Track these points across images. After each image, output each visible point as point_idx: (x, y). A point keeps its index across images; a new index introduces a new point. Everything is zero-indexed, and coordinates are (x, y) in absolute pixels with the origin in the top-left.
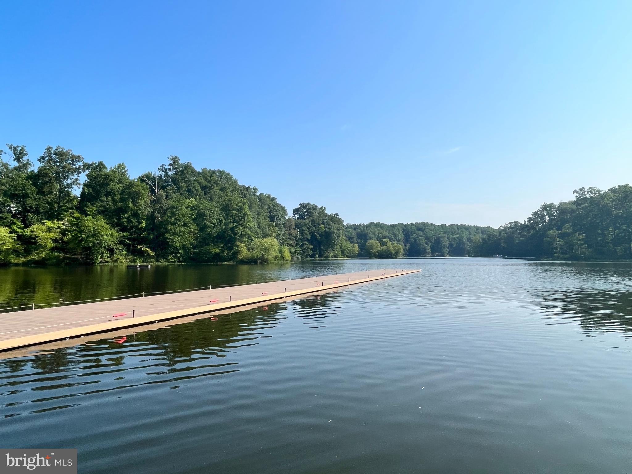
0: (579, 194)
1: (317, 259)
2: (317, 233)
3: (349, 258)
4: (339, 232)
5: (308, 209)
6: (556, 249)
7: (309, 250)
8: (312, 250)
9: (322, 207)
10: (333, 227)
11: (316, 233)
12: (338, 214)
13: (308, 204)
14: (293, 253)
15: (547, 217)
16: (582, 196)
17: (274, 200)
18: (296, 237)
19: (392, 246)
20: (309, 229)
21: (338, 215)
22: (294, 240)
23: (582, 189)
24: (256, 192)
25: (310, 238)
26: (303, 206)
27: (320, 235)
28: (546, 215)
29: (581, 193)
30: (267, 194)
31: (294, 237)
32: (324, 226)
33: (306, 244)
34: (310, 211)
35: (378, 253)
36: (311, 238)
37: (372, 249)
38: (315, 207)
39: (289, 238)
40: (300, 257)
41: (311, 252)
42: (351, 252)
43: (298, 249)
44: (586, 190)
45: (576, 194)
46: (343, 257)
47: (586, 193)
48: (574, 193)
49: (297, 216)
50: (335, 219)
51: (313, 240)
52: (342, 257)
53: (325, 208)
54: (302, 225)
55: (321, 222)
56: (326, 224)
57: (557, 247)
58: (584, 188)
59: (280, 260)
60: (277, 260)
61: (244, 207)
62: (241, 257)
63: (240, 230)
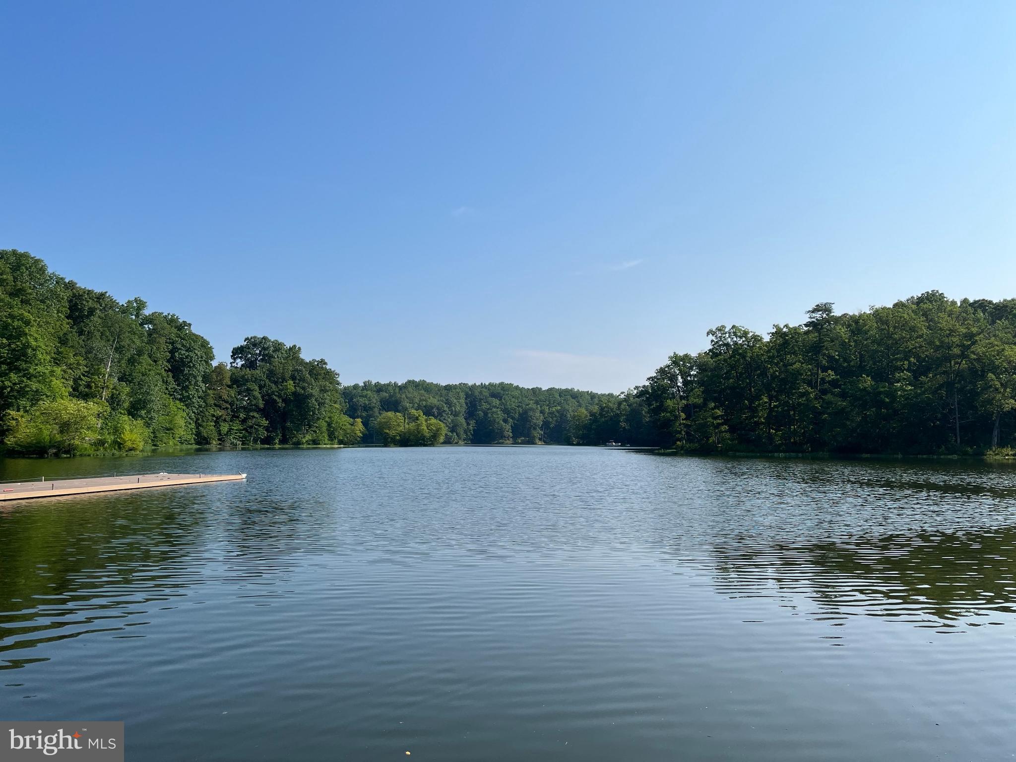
0: (716, 336)
1: (277, 446)
2: (279, 396)
3: (342, 446)
4: (324, 396)
5: (264, 349)
6: (680, 433)
7: (260, 429)
8: (267, 430)
9: (295, 346)
10: (312, 385)
11: (276, 396)
12: (326, 361)
13: (264, 338)
14: (225, 435)
15: (679, 377)
16: (721, 340)
17: (186, 327)
18: (231, 404)
19: (425, 424)
20: (261, 387)
21: (325, 363)
22: (227, 408)
23: (721, 329)
24: (140, 309)
25: (262, 406)
26: (253, 343)
27: (284, 400)
28: (678, 374)
29: (720, 335)
30: (169, 314)
31: (227, 402)
32: (294, 383)
33: (253, 417)
34: (267, 352)
35: (400, 435)
36: (265, 405)
37: (389, 428)
38: (278, 346)
39: (215, 405)
40: (238, 442)
41: (263, 434)
42: (348, 434)
43: (237, 426)
44: (727, 330)
45: (711, 337)
46: (331, 444)
47: (727, 335)
48: (708, 334)
49: (240, 363)
50: (319, 371)
51: (269, 409)
52: (329, 442)
53: (299, 348)
54: (247, 381)
55: (287, 375)
56: (299, 380)
57: (682, 430)
58: (723, 327)
59: (111, 450)
60: (104, 448)
61: (26, 330)
62: (10, 441)
63: (10, 382)
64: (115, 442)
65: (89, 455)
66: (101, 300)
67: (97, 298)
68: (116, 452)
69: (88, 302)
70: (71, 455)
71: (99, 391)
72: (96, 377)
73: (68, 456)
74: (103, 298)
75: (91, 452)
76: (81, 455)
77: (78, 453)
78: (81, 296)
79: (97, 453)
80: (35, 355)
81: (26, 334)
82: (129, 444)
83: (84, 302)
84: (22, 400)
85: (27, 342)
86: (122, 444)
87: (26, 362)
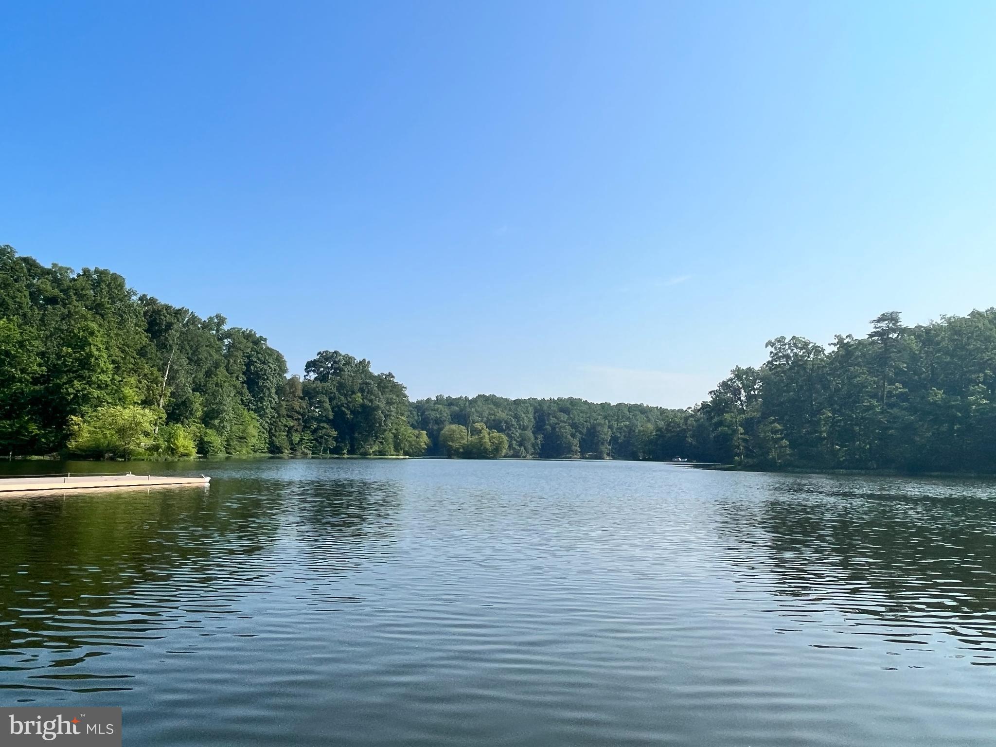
0: (775, 348)
1: (346, 456)
2: (348, 408)
3: (407, 457)
4: (390, 408)
5: (335, 362)
6: (738, 447)
7: (330, 439)
8: (336, 439)
9: (364, 360)
10: (379, 397)
11: (345, 407)
12: (394, 375)
13: (335, 352)
14: (296, 444)
15: (742, 391)
16: (780, 351)
17: (262, 342)
18: (303, 415)
19: (488, 437)
20: (331, 400)
21: (393, 377)
22: (299, 419)
23: (781, 340)
24: (221, 325)
25: (331, 417)
26: (325, 357)
27: (352, 412)
28: (741, 388)
29: (779, 346)
30: (247, 329)
31: (298, 413)
32: (362, 395)
33: (323, 427)
34: (337, 366)
35: (463, 448)
36: (334, 416)
37: (452, 440)
38: (349, 360)
39: (288, 416)
40: (309, 452)
41: (333, 444)
42: (413, 445)
43: (308, 436)
44: (786, 341)
45: (770, 349)
46: (396, 455)
47: (787, 347)
48: (767, 346)
49: (313, 376)
50: (386, 384)
51: (338, 420)
52: (395, 453)
53: (369, 362)
54: (318, 393)
55: (356, 388)
56: (367, 392)
57: (740, 445)
58: (783, 337)
59: (165, 455)
60: (157, 454)
61: (90, 340)
62: (72, 444)
63: (74, 389)
64: (169, 448)
65: (143, 460)
66: (178, 315)
67: (175, 313)
68: (168, 456)
69: (165, 317)
70: (125, 460)
71: (156, 398)
72: (155, 385)
73: (123, 460)
74: (180, 314)
75: (146, 457)
76: (135, 460)
77: (133, 458)
78: (160, 311)
79: (151, 458)
80: (98, 364)
81: (90, 344)
82: (181, 450)
83: (162, 317)
84: (84, 407)
85: (90, 351)
86: (175, 449)
87: (89, 369)
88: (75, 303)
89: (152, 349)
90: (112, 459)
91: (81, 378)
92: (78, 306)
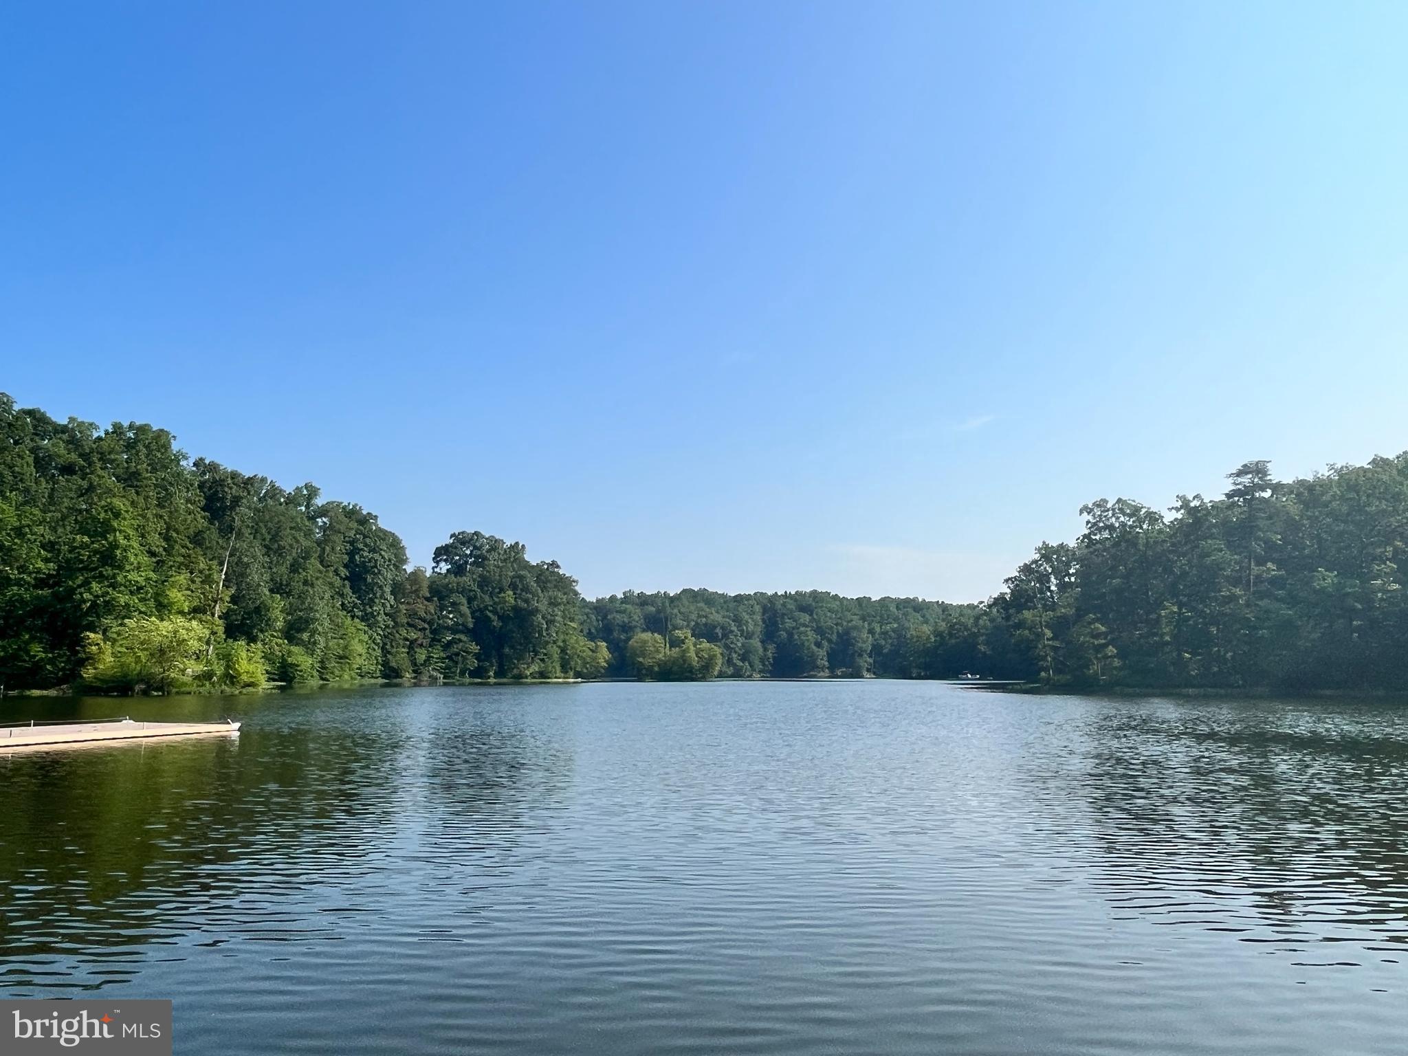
0: (1094, 515)
1: (492, 680)
2: (495, 612)
3: (580, 680)
4: (553, 611)
5: (475, 548)
7: (470, 657)
8: (477, 656)
9: (517, 543)
10: (538, 596)
11: (490, 611)
12: (559, 563)
13: (476, 533)
14: (422, 665)
15: (1053, 579)
16: (1101, 521)
17: (371, 521)
18: (430, 623)
19: (694, 649)
20: (470, 600)
21: (558, 567)
22: (424, 629)
23: (1101, 504)
24: (312, 499)
26: (461, 540)
27: (500, 618)
28: (1051, 574)
29: (1099, 513)
30: (349, 504)
31: (424, 620)
32: (514, 594)
33: (460, 640)
34: (479, 552)
35: (659, 665)
36: (475, 624)
37: (643, 655)
38: (495, 544)
39: (409, 624)
40: (439, 675)
41: (473, 663)
42: (588, 663)
43: (437, 653)
44: (1109, 505)
45: (1086, 517)
46: (564, 678)
47: (1110, 513)
48: (1081, 512)
49: (444, 567)
50: (549, 577)
51: (480, 630)
52: (563, 675)
53: (523, 546)
54: (452, 591)
55: (506, 583)
56: (521, 589)
57: (1047, 655)
58: (1104, 501)
59: (221, 686)
60: (210, 684)
61: (115, 524)
62: (88, 673)
63: (91, 594)
64: (227, 675)
65: (190, 693)
66: (249, 486)
67: (244, 484)
68: (226, 688)
69: (231, 488)
70: (163, 694)
71: (210, 605)
72: (208, 587)
73: (160, 693)
74: (251, 484)
75: (194, 688)
76: (177, 693)
77: (174, 690)
78: (224, 480)
79: (201, 690)
80: (126, 558)
81: (115, 530)
82: (245, 678)
83: (226, 489)
84: (106, 619)
85: (115, 540)
86: (235, 677)
87: (113, 567)
88: (100, 472)
89: (213, 535)
90: (145, 693)
91: (101, 578)
92: (104, 477)
